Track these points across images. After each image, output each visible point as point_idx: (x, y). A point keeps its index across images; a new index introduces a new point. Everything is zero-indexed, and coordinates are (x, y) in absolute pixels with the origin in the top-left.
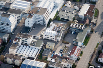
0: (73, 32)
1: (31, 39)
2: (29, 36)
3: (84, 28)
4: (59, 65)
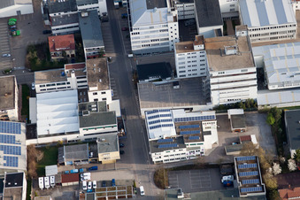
0: (225, 178)
1: (96, 94)
2: (103, 83)
3: (248, 195)
4: (14, 197)
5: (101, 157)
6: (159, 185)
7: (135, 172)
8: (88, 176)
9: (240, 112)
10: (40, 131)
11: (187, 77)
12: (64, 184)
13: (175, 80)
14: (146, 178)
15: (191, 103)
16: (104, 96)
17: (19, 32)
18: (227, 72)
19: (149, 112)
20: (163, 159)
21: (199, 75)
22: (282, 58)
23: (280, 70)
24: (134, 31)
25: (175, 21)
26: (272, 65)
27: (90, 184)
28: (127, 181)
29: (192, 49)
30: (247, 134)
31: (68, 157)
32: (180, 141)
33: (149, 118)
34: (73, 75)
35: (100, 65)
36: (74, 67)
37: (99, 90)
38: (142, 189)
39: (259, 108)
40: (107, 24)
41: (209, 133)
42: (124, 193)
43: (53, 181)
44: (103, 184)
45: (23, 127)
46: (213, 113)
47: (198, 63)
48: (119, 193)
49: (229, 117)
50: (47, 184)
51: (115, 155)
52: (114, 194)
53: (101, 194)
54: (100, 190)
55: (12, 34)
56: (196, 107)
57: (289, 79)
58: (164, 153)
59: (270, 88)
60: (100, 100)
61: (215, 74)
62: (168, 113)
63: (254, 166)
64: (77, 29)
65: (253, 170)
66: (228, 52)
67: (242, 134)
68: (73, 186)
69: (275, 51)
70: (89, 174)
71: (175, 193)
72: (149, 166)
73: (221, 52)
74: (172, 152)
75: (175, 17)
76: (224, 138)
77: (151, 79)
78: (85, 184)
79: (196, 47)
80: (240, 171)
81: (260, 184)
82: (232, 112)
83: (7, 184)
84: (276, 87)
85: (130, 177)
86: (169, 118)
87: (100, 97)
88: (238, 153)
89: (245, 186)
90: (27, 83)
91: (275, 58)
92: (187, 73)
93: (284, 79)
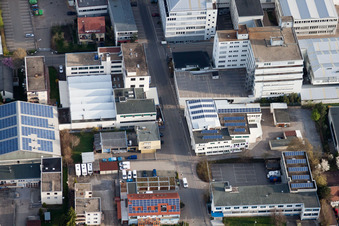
0: (271, 173)
1: (134, 79)
2: (142, 69)
3: (299, 191)
4: (53, 182)
5: (141, 146)
6: (203, 177)
7: (176, 163)
8: (127, 165)
9: (283, 106)
10: (74, 116)
11: (226, 67)
12: (102, 173)
13: (213, 70)
14: (188, 170)
15: (232, 95)
16: (142, 83)
17: (42, 11)
18: (274, 64)
19: (191, 102)
20: (206, 150)
21: (238, 66)
22: (326, 52)
23: (324, 65)
24: (170, 17)
25: (215, 8)
26: (316, 59)
27: (130, 173)
28: (169, 172)
29: (235, 37)
30: (291, 129)
31: (106, 144)
32: (224, 133)
33: (191, 108)
34: (109, 59)
35: (136, 50)
36: (108, 50)
37: (138, 75)
38: (185, 181)
39: (303, 103)
40: (136, 9)
41: (255, 126)
42: (167, 184)
43: (90, 168)
44: (144, 173)
45: (55, 111)
46: (258, 106)
47: (240, 53)
48: (161, 184)
49: (272, 111)
50: (84, 171)
51: (156, 144)
52: (157, 184)
53: (142, 184)
54: (141, 180)
55: (34, 14)
56: (237, 99)
57: (335, 75)
58: (208, 145)
59: (314, 82)
60: (137, 87)
61: (261, 65)
62: (211, 103)
63: (303, 161)
64: (105, 11)
65: (302, 165)
66: (274, 43)
67: (285, 129)
68: (112, 174)
69: (318, 45)
70: (128, 163)
71: (222, 186)
72: (191, 157)
73: (267, 43)
74: (216, 144)
75: (214, 4)
76: (267, 132)
77: (188, 68)
78: (124, 173)
79: (240, 36)
80: (289, 166)
81: (310, 180)
82: (274, 106)
83: (44, 169)
84: (321, 82)
85: (172, 168)
86: (212, 108)
87: (137, 83)
88: (285, 148)
89: (295, 182)
90: (54, 65)
91: (319, 52)
92: (226, 64)
93: (329, 74)
